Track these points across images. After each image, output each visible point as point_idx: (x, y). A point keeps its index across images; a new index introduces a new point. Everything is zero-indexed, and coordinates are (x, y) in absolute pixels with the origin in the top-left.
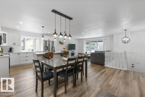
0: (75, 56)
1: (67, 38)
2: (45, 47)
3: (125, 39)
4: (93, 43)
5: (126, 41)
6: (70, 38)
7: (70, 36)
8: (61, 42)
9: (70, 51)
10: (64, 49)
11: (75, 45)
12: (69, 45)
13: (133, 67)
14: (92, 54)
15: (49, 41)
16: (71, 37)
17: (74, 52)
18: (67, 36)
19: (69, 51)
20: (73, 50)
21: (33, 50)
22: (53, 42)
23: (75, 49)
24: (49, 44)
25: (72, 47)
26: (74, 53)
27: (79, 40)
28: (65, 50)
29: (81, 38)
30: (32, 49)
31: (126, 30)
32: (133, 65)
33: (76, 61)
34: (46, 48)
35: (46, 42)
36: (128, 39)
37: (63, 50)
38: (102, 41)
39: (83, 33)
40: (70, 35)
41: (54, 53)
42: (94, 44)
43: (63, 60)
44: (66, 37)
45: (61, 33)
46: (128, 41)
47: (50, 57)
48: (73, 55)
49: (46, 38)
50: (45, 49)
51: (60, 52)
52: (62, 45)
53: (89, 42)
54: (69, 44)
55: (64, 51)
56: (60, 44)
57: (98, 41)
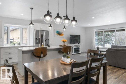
0: (79, 52)
1: (69, 23)
2: (36, 39)
4: (107, 33)
6: (74, 23)
7: (74, 20)
8: (59, 32)
9: (73, 45)
10: (64, 42)
11: (80, 36)
12: (70, 37)
14: (109, 50)
15: (42, 31)
16: (76, 21)
17: (79, 47)
18: (69, 19)
19: (71, 45)
20: (77, 44)
21: (19, 44)
22: (47, 32)
23: (80, 42)
24: (42, 35)
25: (75, 39)
27: (86, 29)
28: (66, 44)
29: (89, 25)
30: (19, 42)
33: (87, 67)
34: (37, 41)
35: (37, 32)
37: (62, 44)
39: (93, 18)
40: (74, 18)
41: (48, 48)
42: (108, 35)
43: (61, 63)
44: (67, 21)
45: (58, 14)
47: (42, 56)
49: (38, 26)
50: (36, 43)
51: (58, 47)
52: (60, 36)
53: (102, 32)
54: (70, 35)
55: (64, 46)
56: (58, 35)
57: (116, 30)
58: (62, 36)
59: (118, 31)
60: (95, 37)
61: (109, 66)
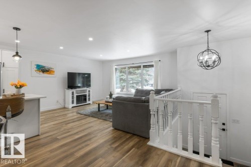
0: (88, 102)
3: (206, 57)
5: (210, 63)
8: (43, 67)
9: (74, 90)
13: (224, 130)
17: (87, 94)
23: (89, 86)
26: (85, 96)
31: (208, 31)
32: (224, 124)
36: (214, 57)
38: (152, 66)
46: (214, 62)
48: (85, 100)
52: (46, 75)
56: (41, 73)
57: (143, 66)
58: (50, 75)
59: (145, 66)
60: (116, 76)
61: (116, 131)
